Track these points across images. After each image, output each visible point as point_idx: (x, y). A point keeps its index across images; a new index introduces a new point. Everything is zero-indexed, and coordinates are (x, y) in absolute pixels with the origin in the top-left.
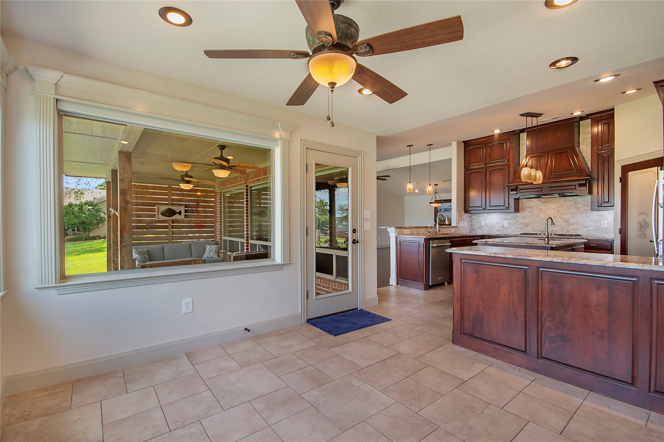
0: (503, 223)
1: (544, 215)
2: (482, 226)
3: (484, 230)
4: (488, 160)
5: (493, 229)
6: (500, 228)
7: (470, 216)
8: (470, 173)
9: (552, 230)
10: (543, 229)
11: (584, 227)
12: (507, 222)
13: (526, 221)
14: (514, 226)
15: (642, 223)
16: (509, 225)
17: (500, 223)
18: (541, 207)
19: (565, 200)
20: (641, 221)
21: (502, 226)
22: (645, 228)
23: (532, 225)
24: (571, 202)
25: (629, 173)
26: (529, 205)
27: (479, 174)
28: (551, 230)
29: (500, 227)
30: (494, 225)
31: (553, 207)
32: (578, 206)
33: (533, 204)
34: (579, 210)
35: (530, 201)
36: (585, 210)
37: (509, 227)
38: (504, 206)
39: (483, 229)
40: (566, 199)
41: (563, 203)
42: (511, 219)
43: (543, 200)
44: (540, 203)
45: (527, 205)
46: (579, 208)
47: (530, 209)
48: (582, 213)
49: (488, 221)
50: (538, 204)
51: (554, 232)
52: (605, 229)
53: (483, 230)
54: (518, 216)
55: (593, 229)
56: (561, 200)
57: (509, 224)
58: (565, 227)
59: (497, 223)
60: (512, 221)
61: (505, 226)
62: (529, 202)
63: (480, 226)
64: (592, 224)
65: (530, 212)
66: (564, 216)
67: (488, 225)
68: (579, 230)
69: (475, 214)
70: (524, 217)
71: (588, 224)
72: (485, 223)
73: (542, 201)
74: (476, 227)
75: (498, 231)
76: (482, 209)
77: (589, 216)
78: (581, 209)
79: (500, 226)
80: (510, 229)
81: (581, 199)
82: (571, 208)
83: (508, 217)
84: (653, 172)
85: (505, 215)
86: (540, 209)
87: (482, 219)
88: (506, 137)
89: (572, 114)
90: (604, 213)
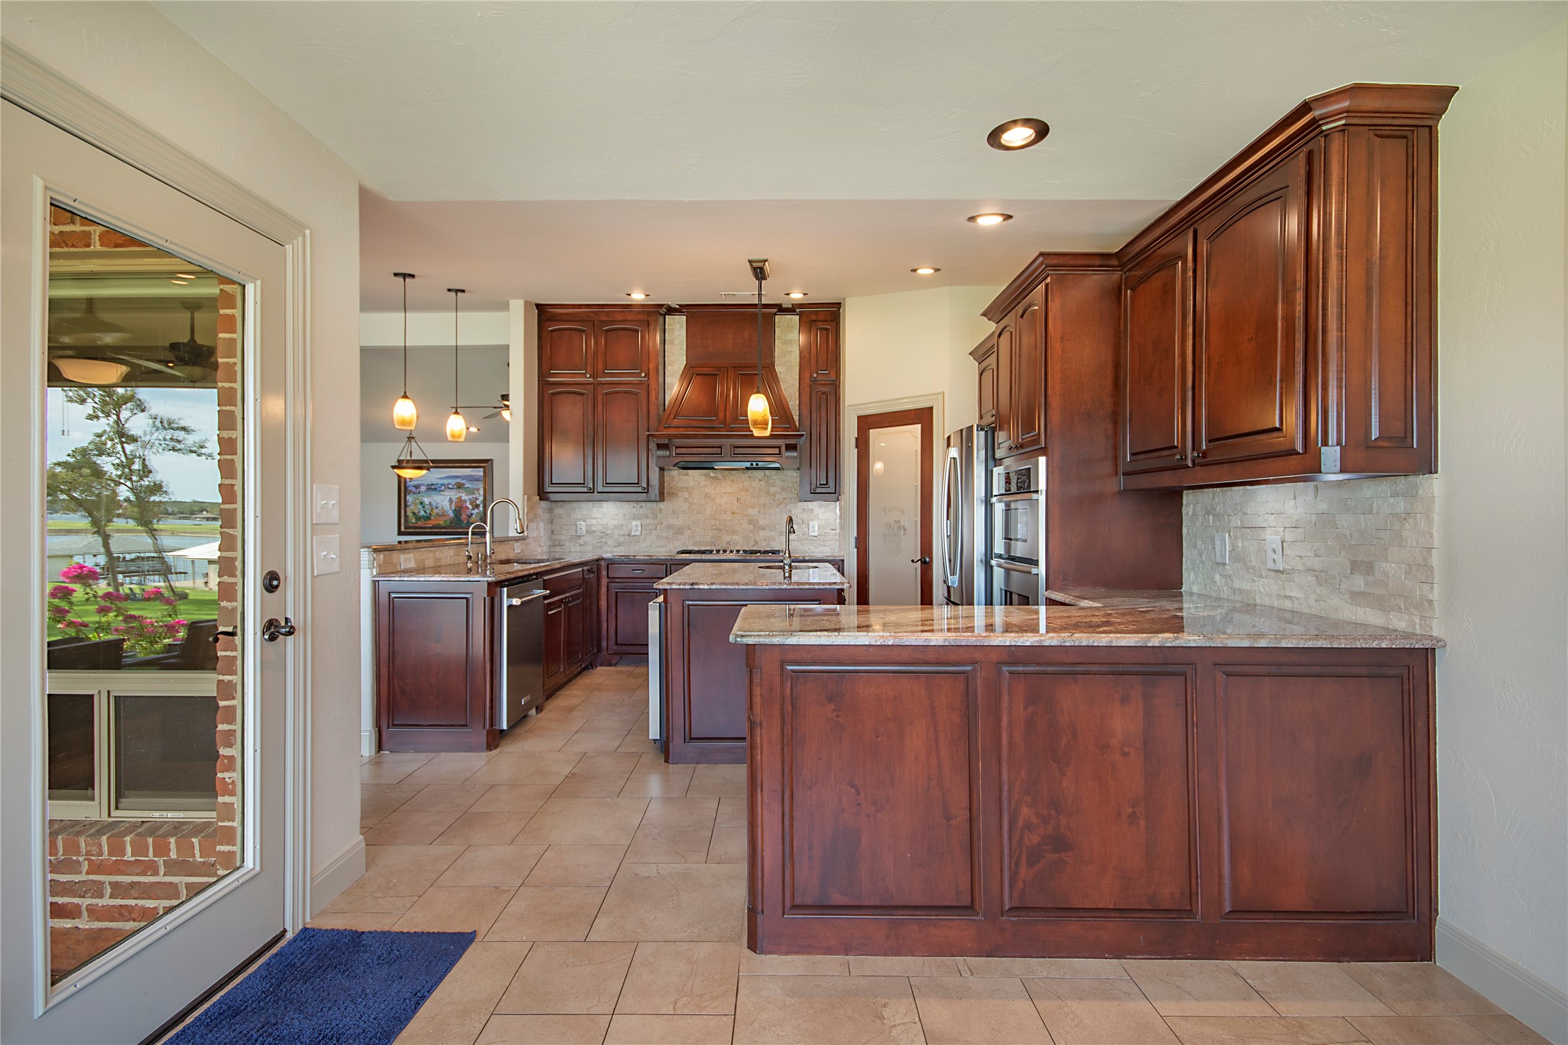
0: (630, 526)
1: (714, 507)
2: (579, 534)
3: (586, 544)
4: (600, 366)
5: (606, 542)
6: (622, 539)
7: (550, 509)
8: (553, 394)
11: (781, 534)
12: (639, 522)
13: (679, 522)
14: (654, 532)
15: (893, 526)
16: (644, 532)
17: (622, 525)
18: (707, 491)
19: (750, 477)
20: (891, 523)
21: (627, 533)
22: (897, 536)
23: (689, 532)
25: (871, 430)
26: (684, 485)
27: (579, 397)
28: (727, 542)
29: (623, 535)
30: (608, 532)
31: (729, 490)
32: (772, 490)
33: (691, 483)
34: (774, 499)
35: (687, 475)
36: (784, 498)
37: (642, 537)
38: (637, 484)
39: (582, 543)
40: (752, 475)
41: (747, 484)
42: (647, 517)
43: (712, 475)
44: (705, 481)
45: (681, 485)
46: (774, 495)
47: (686, 494)
48: (779, 505)
49: (594, 522)
50: (703, 483)
51: (731, 545)
52: (816, 538)
53: (581, 545)
54: (661, 510)
56: (743, 476)
57: (643, 528)
58: (751, 535)
59: (616, 527)
60: (648, 521)
61: (634, 532)
62: (685, 478)
63: (573, 533)
65: (686, 500)
66: (750, 511)
67: (594, 532)
69: (560, 504)
70: (674, 512)
72: (587, 526)
73: (709, 476)
74: (563, 537)
75: (618, 546)
76: (585, 490)
78: (778, 496)
79: (622, 533)
80: (644, 540)
82: (760, 493)
83: (641, 513)
84: (913, 434)
85: (634, 507)
86: (706, 494)
87: (580, 517)
88: (642, 317)
89: (788, 294)
90: (814, 505)
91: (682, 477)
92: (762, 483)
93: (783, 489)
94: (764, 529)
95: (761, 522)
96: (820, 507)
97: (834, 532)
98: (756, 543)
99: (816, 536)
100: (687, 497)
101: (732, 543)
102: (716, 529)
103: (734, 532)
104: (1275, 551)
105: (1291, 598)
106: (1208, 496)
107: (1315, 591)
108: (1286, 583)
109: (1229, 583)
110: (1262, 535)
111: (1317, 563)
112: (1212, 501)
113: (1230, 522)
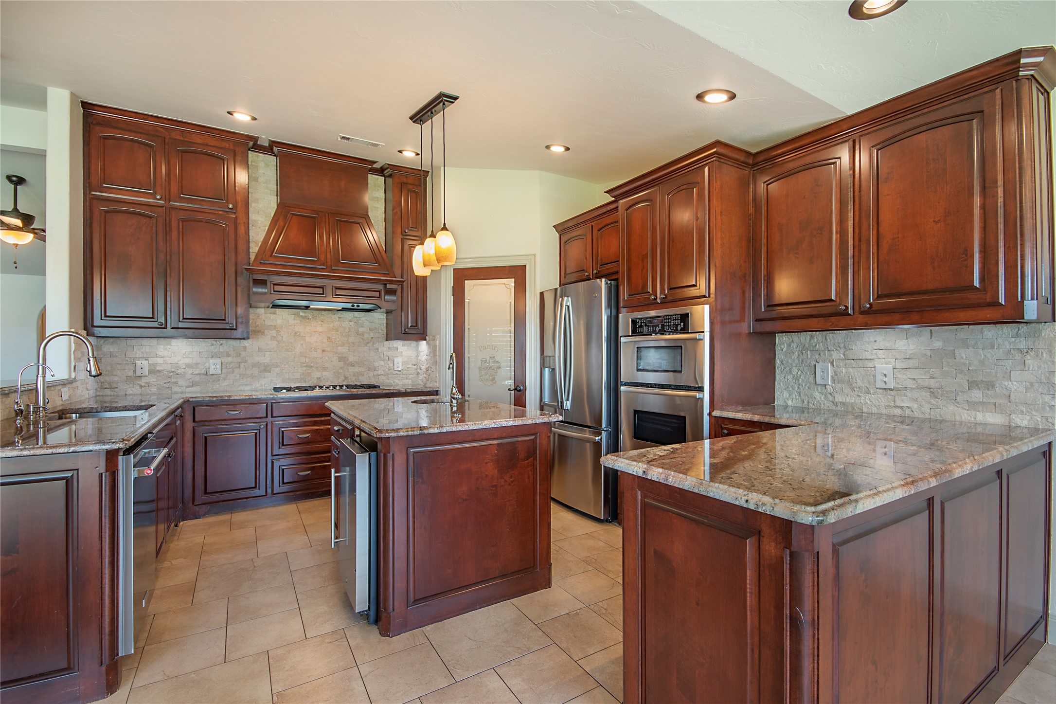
0: (207, 365)
1: (304, 346)
2: (138, 374)
3: (149, 385)
4: (174, 189)
5: (176, 383)
6: (197, 379)
7: (97, 346)
8: (106, 212)
9: (319, 377)
10: (302, 377)
11: (369, 369)
12: (218, 361)
13: (265, 359)
14: (237, 371)
15: (489, 361)
16: (224, 371)
17: (197, 364)
18: (296, 329)
19: (340, 318)
20: (488, 358)
21: (203, 371)
22: (494, 369)
23: (278, 369)
24: (350, 323)
25: (466, 281)
26: (272, 324)
27: (144, 220)
28: (317, 378)
29: (199, 374)
30: (179, 371)
31: (319, 329)
32: (361, 330)
33: (279, 322)
34: (363, 339)
35: (275, 313)
36: (372, 338)
37: (223, 376)
38: (224, 320)
39: (143, 385)
40: (342, 316)
41: (337, 324)
42: (228, 355)
43: (302, 314)
44: (294, 320)
45: (268, 323)
46: (363, 335)
47: (274, 333)
48: (368, 343)
49: (159, 361)
50: (292, 322)
51: (321, 381)
52: (399, 373)
53: (141, 387)
54: (245, 348)
55: (383, 373)
56: (333, 317)
57: (224, 367)
58: (341, 371)
59: (188, 366)
60: (230, 359)
61: (212, 371)
62: (273, 316)
63: (131, 373)
64: (382, 363)
65: (273, 338)
66: (340, 349)
67: (159, 371)
68: (363, 375)
69: (112, 340)
70: (260, 350)
71: (376, 364)
72: (150, 365)
73: (298, 315)
74: (116, 379)
75: (192, 386)
76: (156, 325)
77: (377, 349)
78: (366, 336)
79: (197, 372)
80: (224, 379)
81: (366, 318)
82: (350, 333)
83: (221, 350)
84: (507, 286)
85: (213, 345)
86: (296, 333)
87: (141, 355)
88: (227, 145)
89: (400, 152)
90: (398, 344)
91: (269, 315)
92: (352, 323)
93: (371, 330)
94: (354, 366)
95: (351, 359)
96: (403, 345)
97: (415, 367)
98: (346, 378)
99: (400, 371)
100: (275, 335)
101: (322, 379)
102: (306, 366)
103: (325, 369)
104: (885, 375)
105: (902, 407)
106: (805, 337)
107: (930, 403)
108: (897, 397)
109: (831, 398)
110: (871, 365)
111: (933, 383)
112: (810, 340)
113: (831, 355)
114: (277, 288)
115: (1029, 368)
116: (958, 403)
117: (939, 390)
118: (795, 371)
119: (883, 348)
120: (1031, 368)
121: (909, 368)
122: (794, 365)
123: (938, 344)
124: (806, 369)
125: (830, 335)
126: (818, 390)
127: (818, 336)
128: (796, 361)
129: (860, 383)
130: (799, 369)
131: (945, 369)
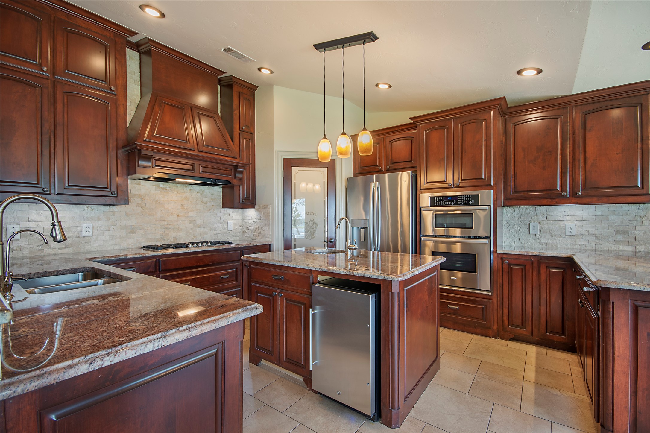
0: (79, 228)
1: (163, 211)
3: (20, 248)
6: (70, 240)
9: (174, 236)
10: (162, 237)
11: (211, 230)
12: (90, 225)
13: (131, 222)
15: (310, 223)
16: (95, 233)
17: (70, 227)
19: (190, 190)
20: (309, 221)
21: (76, 234)
22: (313, 228)
24: (197, 194)
25: (292, 167)
26: (137, 193)
27: (30, 89)
28: (173, 237)
29: (72, 237)
32: (205, 200)
33: (143, 191)
34: (206, 206)
35: (139, 184)
36: (213, 206)
37: (94, 237)
38: (107, 188)
39: (15, 248)
40: (191, 188)
41: (188, 194)
42: (99, 219)
44: (155, 190)
46: (206, 203)
47: (139, 200)
48: (210, 210)
49: (32, 225)
51: (176, 240)
52: (231, 232)
53: (13, 250)
54: (114, 213)
55: (220, 232)
56: (185, 189)
57: (95, 230)
58: (191, 231)
60: (100, 223)
61: (84, 234)
62: (138, 186)
64: (220, 225)
65: (138, 205)
66: (191, 214)
68: (206, 234)
70: (127, 215)
71: (216, 226)
73: (159, 187)
75: (66, 247)
77: (216, 214)
78: (209, 204)
80: (96, 241)
81: (208, 191)
82: (197, 202)
83: (92, 215)
84: (322, 172)
85: (84, 210)
86: (157, 201)
87: (12, 220)
88: (108, 34)
89: (259, 69)
90: (230, 210)
92: (199, 194)
93: (212, 200)
94: (200, 227)
95: (198, 222)
96: (233, 212)
97: (241, 227)
98: (195, 237)
99: (231, 231)
100: (140, 202)
101: (177, 238)
102: (166, 228)
103: (179, 230)
104: (571, 229)
105: (580, 245)
106: (522, 209)
107: (595, 242)
108: (577, 240)
109: (539, 241)
110: (562, 223)
111: (597, 232)
112: (525, 211)
113: (538, 219)
114: (158, 163)
115: (644, 224)
116: (610, 241)
117: (600, 236)
118: (516, 227)
119: (569, 215)
120: (645, 224)
121: (584, 225)
122: (516, 224)
123: (599, 213)
124: (523, 226)
125: (538, 208)
126: (530, 237)
127: (531, 209)
128: (517, 222)
129: (556, 233)
130: (519, 226)
131: (603, 225)
